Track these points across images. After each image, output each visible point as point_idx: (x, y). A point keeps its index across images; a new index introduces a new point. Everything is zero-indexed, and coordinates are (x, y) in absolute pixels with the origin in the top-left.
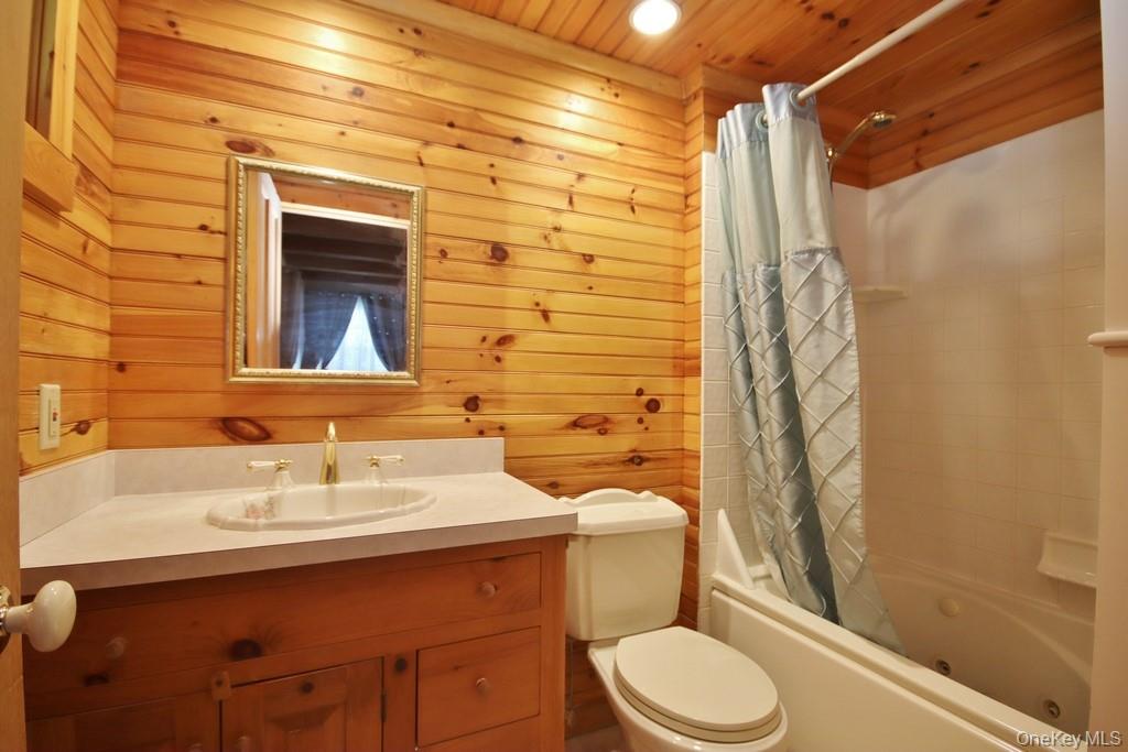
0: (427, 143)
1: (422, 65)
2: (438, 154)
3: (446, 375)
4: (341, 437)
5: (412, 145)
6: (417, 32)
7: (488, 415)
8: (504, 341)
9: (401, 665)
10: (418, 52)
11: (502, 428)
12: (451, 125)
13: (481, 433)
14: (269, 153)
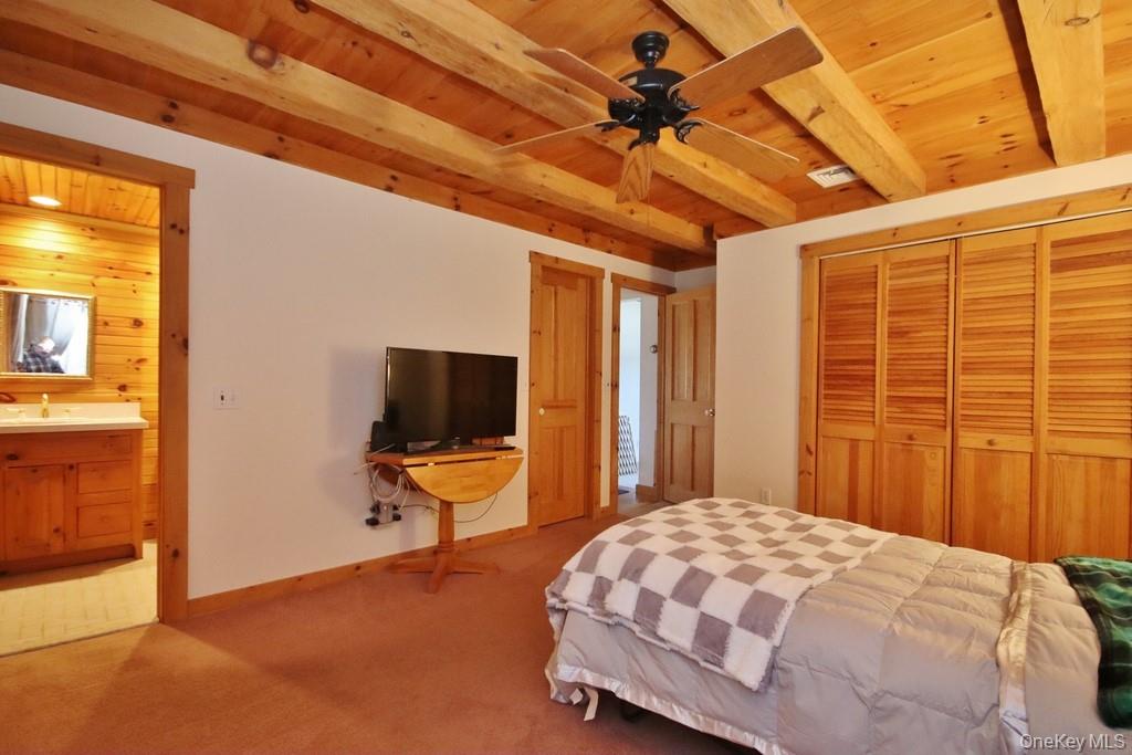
0: (97, 277)
1: (96, 243)
2: (103, 281)
3: (109, 375)
4: (50, 402)
5: (91, 278)
6: (92, 229)
7: (131, 393)
8: (141, 361)
9: (71, 467)
10: (92, 238)
11: (140, 399)
12: (111, 268)
13: (128, 401)
14: (14, 284)
